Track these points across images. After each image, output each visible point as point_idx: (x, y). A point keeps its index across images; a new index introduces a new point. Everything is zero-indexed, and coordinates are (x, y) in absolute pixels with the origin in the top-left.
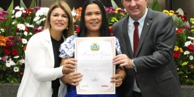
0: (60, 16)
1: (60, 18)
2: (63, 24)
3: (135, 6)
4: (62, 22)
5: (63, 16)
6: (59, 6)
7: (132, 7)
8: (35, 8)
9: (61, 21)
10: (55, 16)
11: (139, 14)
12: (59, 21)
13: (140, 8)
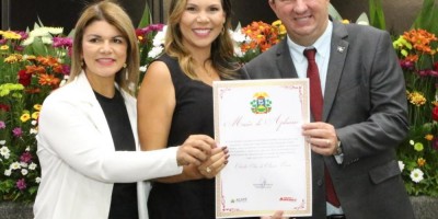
0: (107, 42)
1: (106, 46)
2: (114, 60)
3: (305, 12)
4: (113, 56)
5: (114, 40)
6: (101, 16)
7: (297, 14)
8: (152, 28)
9: (110, 53)
10: (94, 41)
11: (314, 30)
12: (103, 53)
13: (317, 16)
